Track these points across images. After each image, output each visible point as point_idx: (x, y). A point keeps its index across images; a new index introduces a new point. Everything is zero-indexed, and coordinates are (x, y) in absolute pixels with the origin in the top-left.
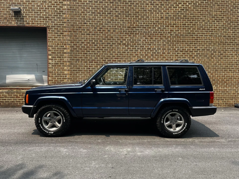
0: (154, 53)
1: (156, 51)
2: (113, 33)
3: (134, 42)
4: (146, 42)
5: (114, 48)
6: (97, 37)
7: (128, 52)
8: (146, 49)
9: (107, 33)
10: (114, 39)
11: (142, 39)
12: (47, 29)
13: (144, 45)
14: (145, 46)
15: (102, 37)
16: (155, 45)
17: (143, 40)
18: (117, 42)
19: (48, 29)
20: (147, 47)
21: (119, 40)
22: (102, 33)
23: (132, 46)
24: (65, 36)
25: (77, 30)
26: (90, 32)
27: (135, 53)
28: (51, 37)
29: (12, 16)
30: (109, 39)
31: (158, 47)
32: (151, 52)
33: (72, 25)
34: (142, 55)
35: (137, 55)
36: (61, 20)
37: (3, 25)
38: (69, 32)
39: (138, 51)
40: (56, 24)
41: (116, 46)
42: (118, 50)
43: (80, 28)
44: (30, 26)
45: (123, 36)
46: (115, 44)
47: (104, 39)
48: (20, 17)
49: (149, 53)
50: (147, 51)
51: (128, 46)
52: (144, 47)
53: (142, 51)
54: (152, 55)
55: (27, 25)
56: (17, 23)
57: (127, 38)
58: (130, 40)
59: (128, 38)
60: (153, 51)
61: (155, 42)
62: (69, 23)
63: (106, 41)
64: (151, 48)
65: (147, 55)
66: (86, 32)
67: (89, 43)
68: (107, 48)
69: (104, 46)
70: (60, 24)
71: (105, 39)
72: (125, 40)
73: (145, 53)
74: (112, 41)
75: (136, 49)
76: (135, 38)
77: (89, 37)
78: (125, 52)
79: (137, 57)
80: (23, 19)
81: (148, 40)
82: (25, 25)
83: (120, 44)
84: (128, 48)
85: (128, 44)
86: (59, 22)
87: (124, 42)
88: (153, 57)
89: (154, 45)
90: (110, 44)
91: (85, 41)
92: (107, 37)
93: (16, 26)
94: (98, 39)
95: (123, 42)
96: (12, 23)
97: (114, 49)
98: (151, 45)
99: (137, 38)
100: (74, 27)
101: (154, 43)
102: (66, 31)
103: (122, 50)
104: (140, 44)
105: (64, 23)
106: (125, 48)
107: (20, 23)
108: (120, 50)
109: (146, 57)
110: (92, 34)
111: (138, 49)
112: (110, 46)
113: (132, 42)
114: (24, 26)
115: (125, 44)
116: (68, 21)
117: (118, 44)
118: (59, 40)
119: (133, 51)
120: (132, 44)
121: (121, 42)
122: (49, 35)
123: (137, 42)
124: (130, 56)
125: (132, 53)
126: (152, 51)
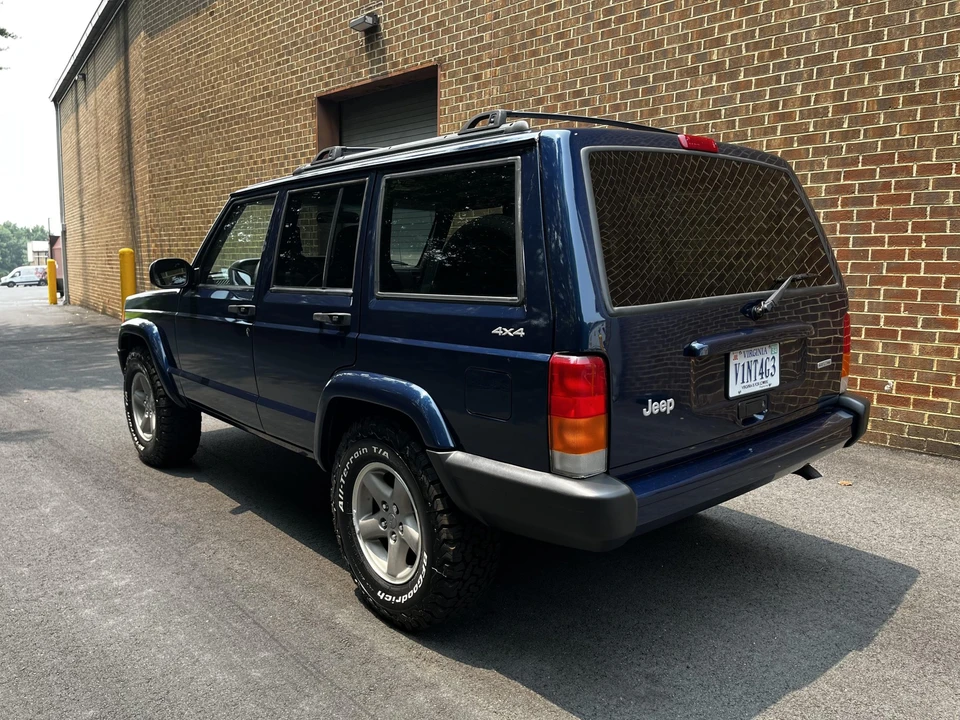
0: (902, 87)
1: (917, 71)
2: (661, 20)
3: (767, 44)
4: (847, 28)
5: (661, 100)
6: (594, 58)
7: (735, 112)
8: (842, 68)
9: (638, 26)
10: (665, 53)
11: (822, 9)
12: (439, 70)
13: (835, 44)
14: (836, 55)
15: (614, 54)
16: (913, 29)
17: (830, 18)
18: (678, 63)
19: (440, 73)
20: (851, 54)
21: (689, 48)
22: (613, 33)
23: (757, 71)
24: (486, 84)
25: (523, 46)
26: (567, 45)
27: (774, 106)
28: (447, 102)
29: (361, 51)
30: (642, 59)
31: (927, 42)
32: (881, 84)
33: (507, 32)
34: (815, 113)
35: (782, 117)
36: (477, 22)
37: (343, 89)
38: (500, 62)
39: (791, 91)
40: (463, 45)
41: (674, 87)
42: (680, 108)
43: (533, 33)
44: (398, 73)
45: (712, 20)
46: (668, 76)
47: (619, 65)
48: (378, 46)
49: (863, 93)
50: (848, 81)
51: (733, 75)
52: (829, 57)
53: (815, 86)
54: (883, 104)
55: (393, 72)
56: (371, 71)
57: (730, 27)
58: (745, 36)
59: (740, 26)
60: (897, 74)
61: (912, 15)
62: (499, 24)
63: (631, 73)
64: (880, 61)
65: (847, 109)
66: (552, 49)
67: (560, 97)
68: (634, 105)
69: (618, 101)
70: (473, 41)
71: (624, 63)
72: (719, 42)
73: (839, 96)
74: (656, 67)
75: (777, 80)
76: (779, 16)
77: (564, 67)
78: (714, 115)
79: (785, 130)
80: (383, 52)
81: (857, 14)
82: (387, 73)
83: (693, 72)
84: (735, 87)
85: (735, 63)
86: (470, 33)
87: (715, 57)
88: (890, 117)
89: (902, 35)
90: (645, 80)
91: (548, 90)
92: (635, 49)
93: (370, 81)
94: (597, 69)
95: (711, 53)
96: (359, 75)
97: (662, 106)
98: (878, 36)
99: (793, 15)
100: (513, 40)
101: (901, 18)
102: (489, 65)
103: (703, 104)
104: (809, 48)
105: (484, 29)
106: (719, 89)
107: (378, 70)
108: (690, 107)
109: (840, 125)
110: (575, 53)
111: (795, 77)
112: (647, 92)
113: (756, 47)
114: (385, 77)
115: (717, 67)
116: (496, 16)
117: (681, 74)
118: (468, 107)
119: (760, 95)
120: (761, 58)
121: (698, 58)
122: (443, 93)
123: (787, 40)
124: (746, 134)
125: (754, 110)
126: (883, 76)
